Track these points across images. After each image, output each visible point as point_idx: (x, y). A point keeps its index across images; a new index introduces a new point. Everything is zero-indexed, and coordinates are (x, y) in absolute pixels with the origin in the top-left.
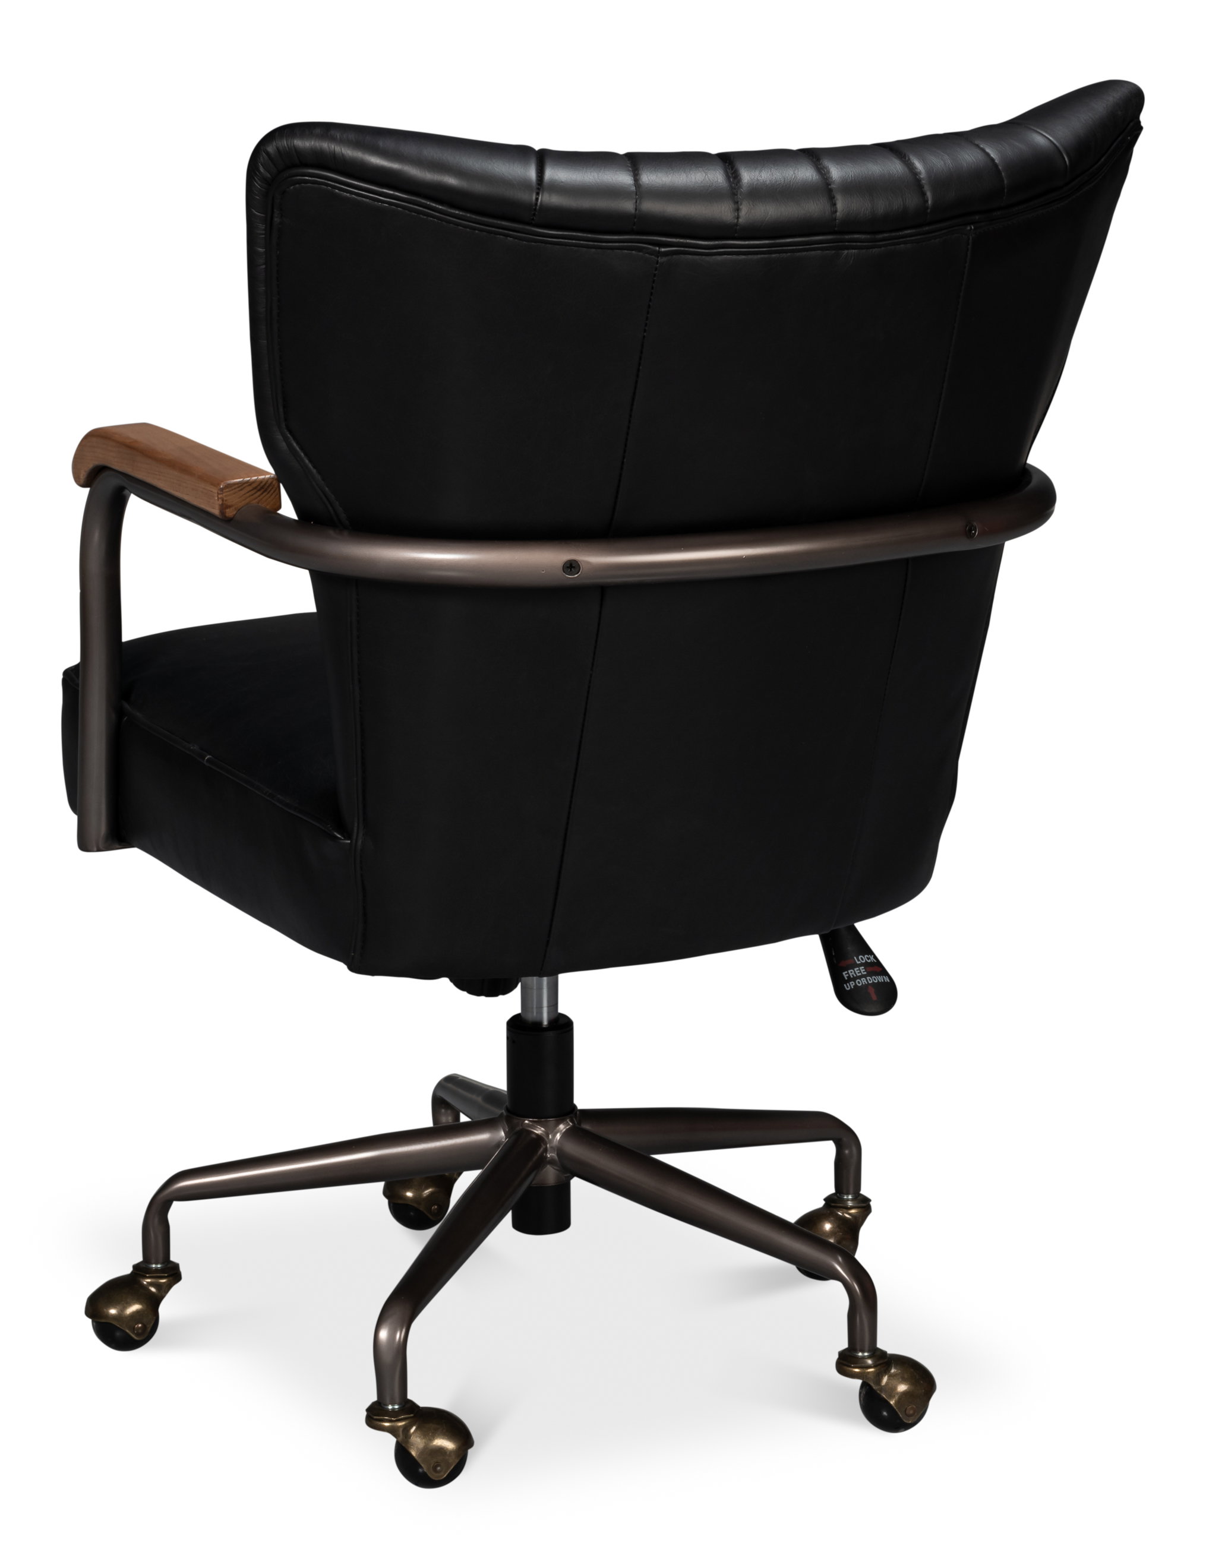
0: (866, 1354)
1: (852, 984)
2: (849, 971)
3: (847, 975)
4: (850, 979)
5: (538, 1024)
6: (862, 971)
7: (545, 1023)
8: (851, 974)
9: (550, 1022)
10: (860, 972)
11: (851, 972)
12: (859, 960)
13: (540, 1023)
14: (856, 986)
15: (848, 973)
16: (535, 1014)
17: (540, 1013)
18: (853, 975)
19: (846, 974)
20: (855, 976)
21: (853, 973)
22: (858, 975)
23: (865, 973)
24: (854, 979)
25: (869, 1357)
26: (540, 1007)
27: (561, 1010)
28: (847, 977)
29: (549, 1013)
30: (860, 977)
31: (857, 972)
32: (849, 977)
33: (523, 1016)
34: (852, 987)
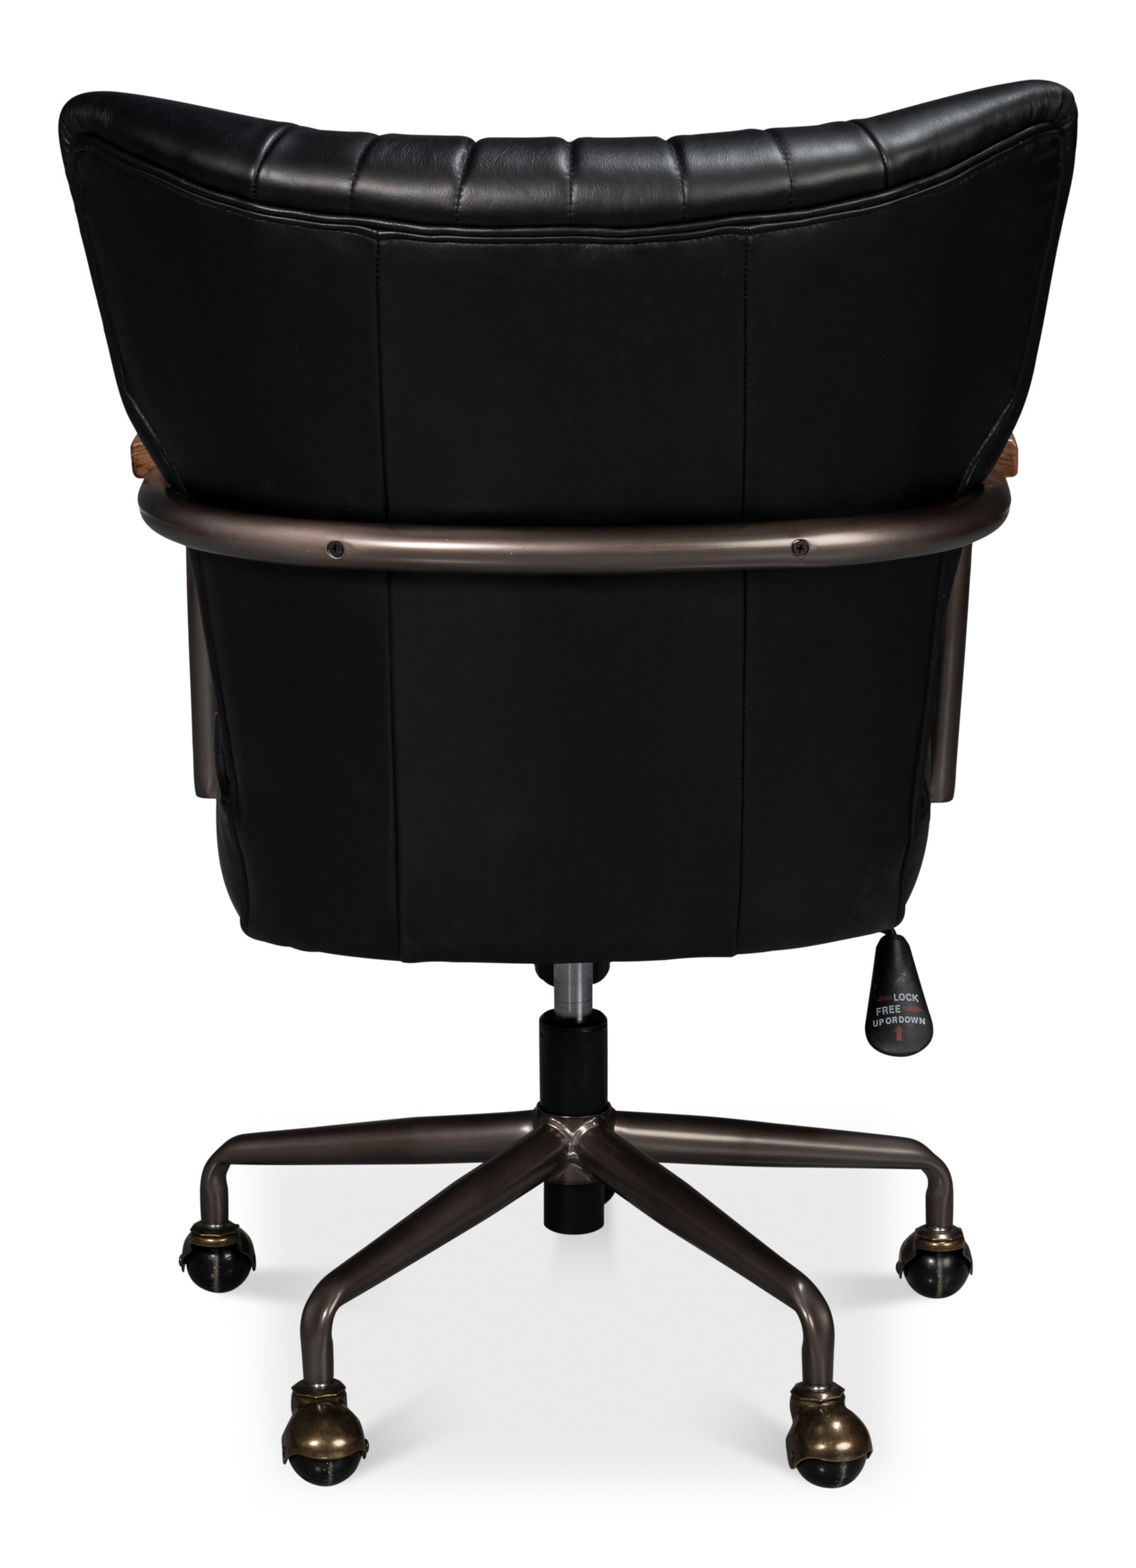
0: (822, 1388)
1: (881, 1021)
2: (883, 1008)
3: (880, 1012)
4: (881, 1016)
5: (572, 1021)
6: (896, 1009)
7: (580, 1019)
8: (883, 1011)
9: (585, 1018)
10: (894, 1010)
11: (885, 1009)
12: (897, 998)
13: (575, 1019)
14: (884, 1024)
15: (881, 1010)
16: (570, 1010)
17: (575, 1009)
18: (885, 1012)
19: (879, 1010)
20: (887, 1013)
21: (886, 1011)
22: (891, 1012)
23: (900, 1012)
24: (885, 1017)
25: (825, 1392)
26: (575, 1003)
27: (595, 1006)
28: (879, 1013)
29: (583, 1009)
30: (891, 1016)
31: (890, 1009)
32: (881, 1014)
33: (556, 1012)
34: (880, 1025)
